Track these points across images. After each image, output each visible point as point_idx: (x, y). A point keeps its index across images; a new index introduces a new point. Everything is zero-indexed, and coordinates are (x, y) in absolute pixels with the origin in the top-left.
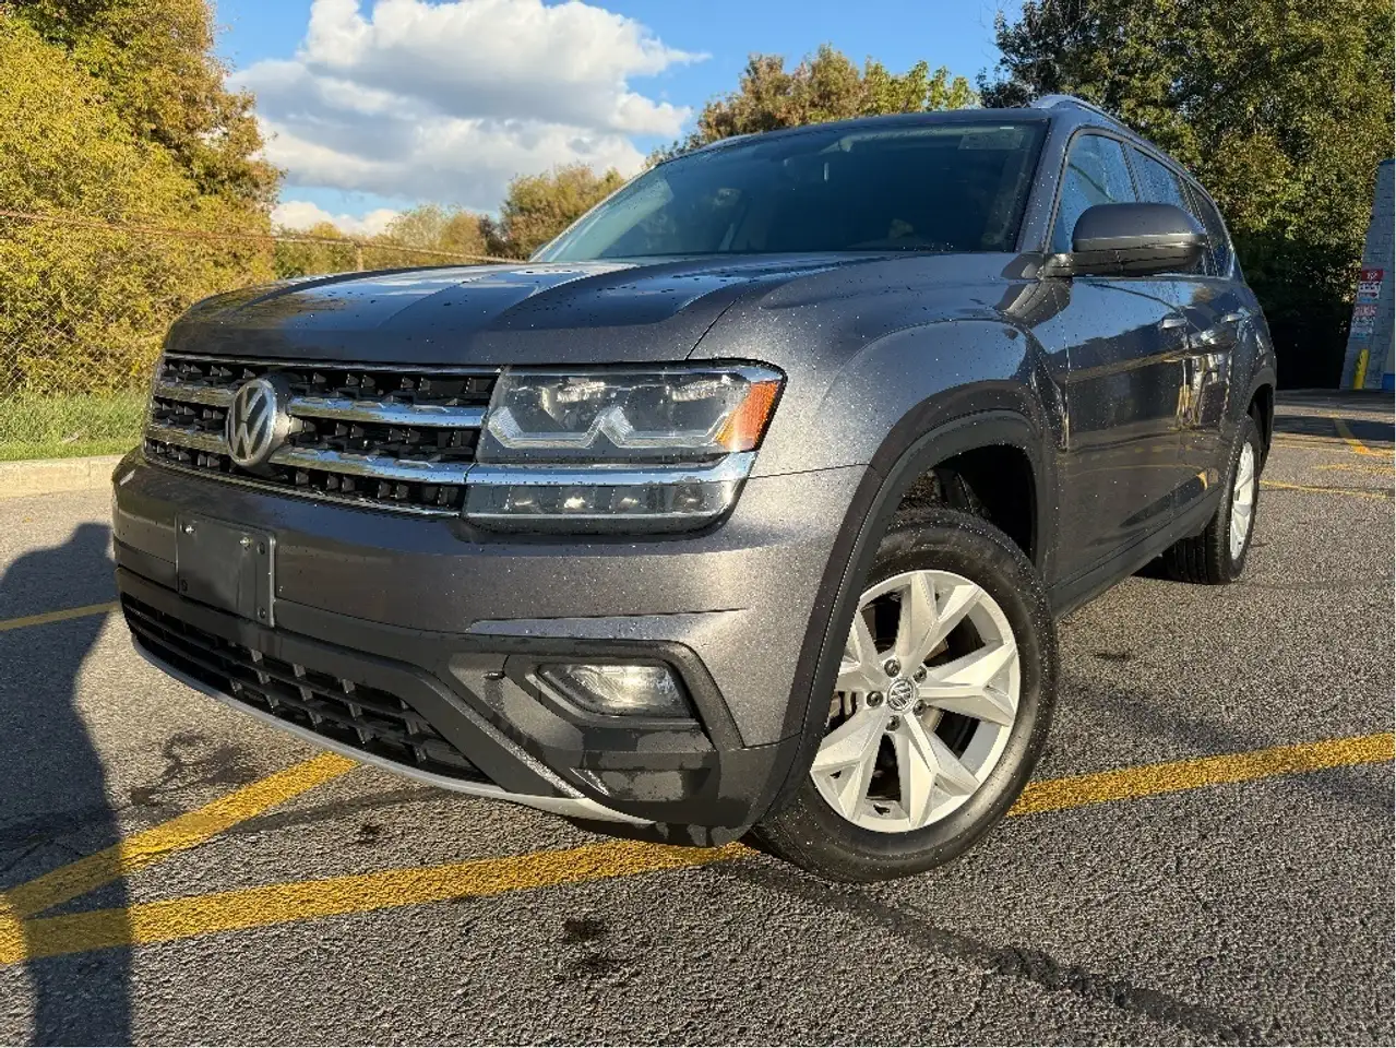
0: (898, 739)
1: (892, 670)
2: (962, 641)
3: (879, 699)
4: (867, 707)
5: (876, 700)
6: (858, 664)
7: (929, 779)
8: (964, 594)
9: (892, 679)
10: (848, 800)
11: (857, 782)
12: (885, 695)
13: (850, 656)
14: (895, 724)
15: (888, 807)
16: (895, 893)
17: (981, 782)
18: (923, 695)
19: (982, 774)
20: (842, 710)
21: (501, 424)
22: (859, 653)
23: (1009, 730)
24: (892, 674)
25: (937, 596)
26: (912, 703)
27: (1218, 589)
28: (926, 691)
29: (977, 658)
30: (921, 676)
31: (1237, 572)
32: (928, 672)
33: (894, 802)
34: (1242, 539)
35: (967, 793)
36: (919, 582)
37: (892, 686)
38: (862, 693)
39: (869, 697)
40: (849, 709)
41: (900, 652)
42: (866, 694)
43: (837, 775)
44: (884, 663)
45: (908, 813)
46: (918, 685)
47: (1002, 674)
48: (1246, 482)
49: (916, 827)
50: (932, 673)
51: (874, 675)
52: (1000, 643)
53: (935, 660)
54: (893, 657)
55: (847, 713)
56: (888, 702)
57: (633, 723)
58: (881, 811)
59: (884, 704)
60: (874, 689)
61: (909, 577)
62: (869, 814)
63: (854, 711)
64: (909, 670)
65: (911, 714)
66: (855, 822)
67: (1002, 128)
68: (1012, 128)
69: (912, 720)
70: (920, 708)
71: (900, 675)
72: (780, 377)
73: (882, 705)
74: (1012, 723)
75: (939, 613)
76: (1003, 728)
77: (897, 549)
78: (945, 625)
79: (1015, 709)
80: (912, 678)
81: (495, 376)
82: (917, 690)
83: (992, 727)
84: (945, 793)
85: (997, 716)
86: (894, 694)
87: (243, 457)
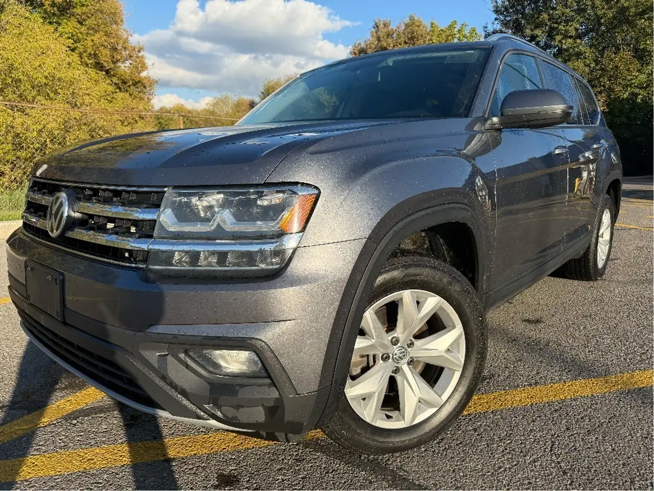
0: (399, 378)
1: (395, 342)
2: (434, 325)
3: (388, 357)
4: (381, 362)
5: (386, 358)
6: (374, 341)
7: (416, 400)
8: (432, 302)
9: (395, 347)
10: (370, 413)
11: (375, 402)
12: (391, 355)
13: (369, 336)
14: (397, 370)
15: (393, 415)
16: (395, 462)
17: (445, 400)
18: (411, 356)
19: (445, 397)
20: (368, 363)
21: (166, 218)
22: (374, 335)
23: (460, 373)
24: (395, 344)
25: (418, 303)
26: (406, 360)
27: (591, 283)
28: (414, 352)
29: (442, 335)
30: (411, 345)
31: (601, 275)
32: (415, 343)
33: (397, 411)
34: (604, 258)
35: (435, 407)
36: (407, 296)
37: (396, 350)
38: (378, 355)
39: (382, 357)
40: (371, 363)
41: (399, 332)
42: (380, 356)
43: (364, 399)
44: (390, 338)
45: (404, 417)
46: (409, 349)
47: (456, 342)
48: (607, 228)
49: (408, 426)
50: (418, 343)
51: (384, 346)
52: (454, 327)
53: (419, 336)
54: (395, 335)
55: (370, 365)
56: (393, 358)
57: (240, 381)
58: (388, 417)
59: (391, 360)
60: (384, 353)
61: (401, 293)
62: (384, 420)
63: (374, 365)
64: (404, 342)
65: (406, 365)
66: (373, 424)
67: (467, 52)
68: (472, 52)
70: (411, 361)
71: (399, 344)
72: (316, 192)
73: (389, 361)
74: (461, 369)
75: (419, 312)
76: (456, 372)
77: (393, 279)
78: (422, 319)
79: (463, 362)
80: (406, 346)
81: (164, 192)
82: (409, 353)
83: (451, 372)
84: (424, 407)
85: (453, 366)
86: (396, 354)
87: (52, 231)
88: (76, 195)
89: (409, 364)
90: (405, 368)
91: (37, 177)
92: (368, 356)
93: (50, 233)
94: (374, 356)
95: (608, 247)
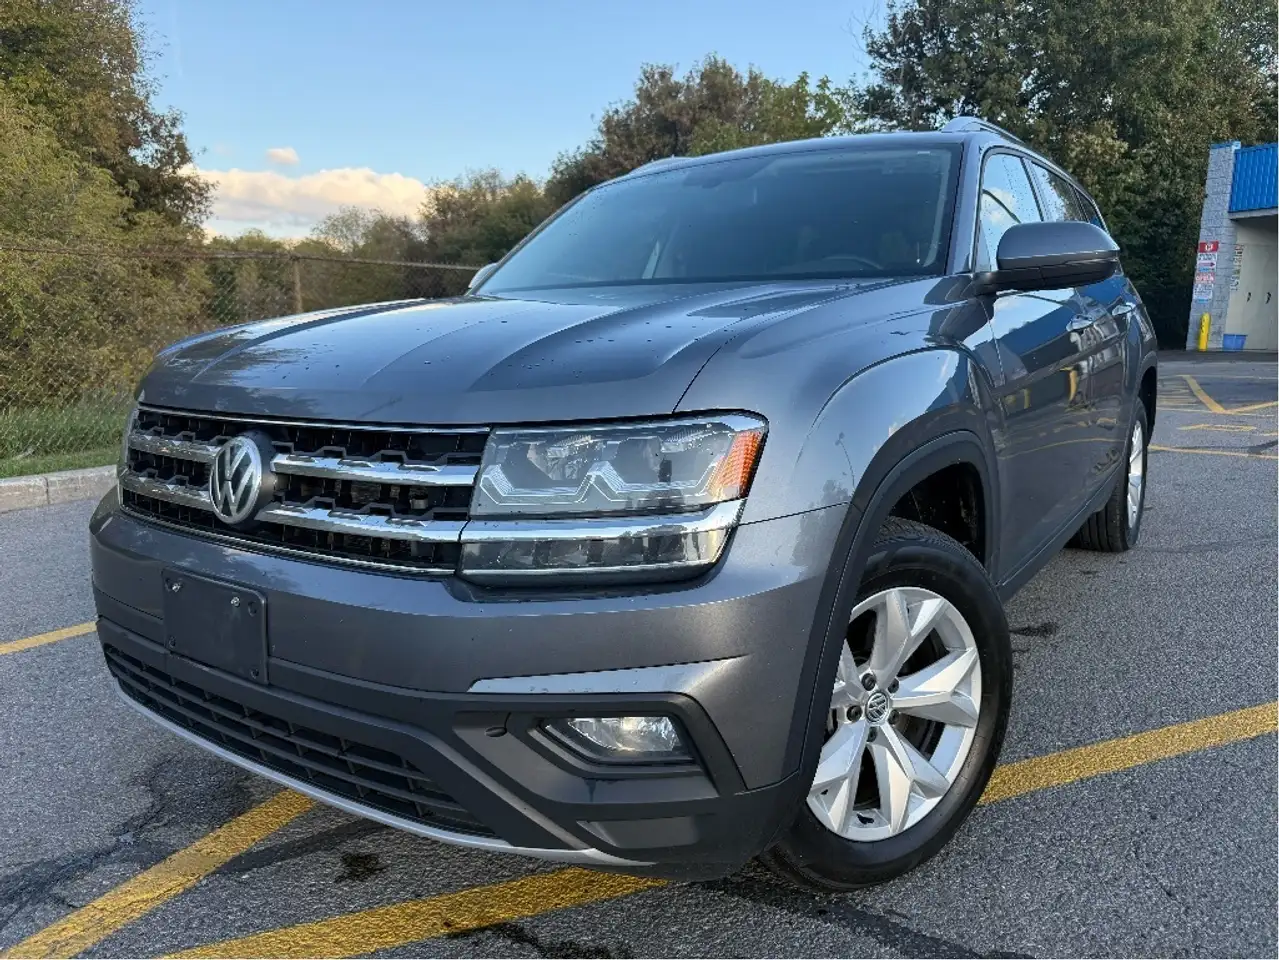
0: (876, 749)
1: (869, 682)
2: (929, 652)
3: (859, 713)
4: (847, 721)
5: (855, 714)
6: (845, 682)
7: (906, 785)
8: (931, 606)
9: (870, 693)
10: (834, 812)
11: (844, 795)
12: (863, 708)
14: (873, 735)
15: (873, 816)
16: (877, 900)
17: (951, 782)
18: (895, 706)
19: (951, 776)
20: (826, 728)
21: (494, 481)
22: (843, 672)
23: (973, 731)
24: (868, 688)
25: (909, 610)
26: (887, 714)
27: (1119, 557)
28: (900, 701)
29: (944, 666)
30: (894, 687)
31: (1134, 539)
32: (900, 684)
33: (875, 810)
34: (1135, 508)
35: (939, 795)
36: (893, 597)
37: (871, 698)
38: (842, 709)
39: (849, 712)
40: (831, 725)
41: (875, 665)
42: (846, 710)
43: (825, 793)
44: (861, 677)
45: (889, 820)
46: (892, 696)
47: (966, 679)
48: (1138, 455)
49: (897, 832)
50: (903, 683)
51: (853, 690)
52: (963, 648)
53: (906, 671)
54: (869, 671)
55: (830, 730)
56: (866, 715)
58: (864, 821)
59: (863, 718)
60: (853, 704)
61: (885, 595)
62: (858, 826)
63: (835, 728)
64: (883, 683)
65: (887, 724)
66: (844, 835)
69: (888, 731)
70: (894, 717)
71: (876, 687)
72: (761, 424)
73: (861, 718)
74: (976, 724)
75: (912, 627)
76: (967, 729)
78: (919, 635)
79: (978, 711)
80: (887, 690)
81: (485, 436)
82: (891, 701)
83: (958, 729)
84: (919, 797)
85: (959, 718)
86: (871, 706)
87: (229, 515)
88: (273, 442)
89: (891, 721)
93: (222, 517)
94: (835, 711)
95: (1140, 488)
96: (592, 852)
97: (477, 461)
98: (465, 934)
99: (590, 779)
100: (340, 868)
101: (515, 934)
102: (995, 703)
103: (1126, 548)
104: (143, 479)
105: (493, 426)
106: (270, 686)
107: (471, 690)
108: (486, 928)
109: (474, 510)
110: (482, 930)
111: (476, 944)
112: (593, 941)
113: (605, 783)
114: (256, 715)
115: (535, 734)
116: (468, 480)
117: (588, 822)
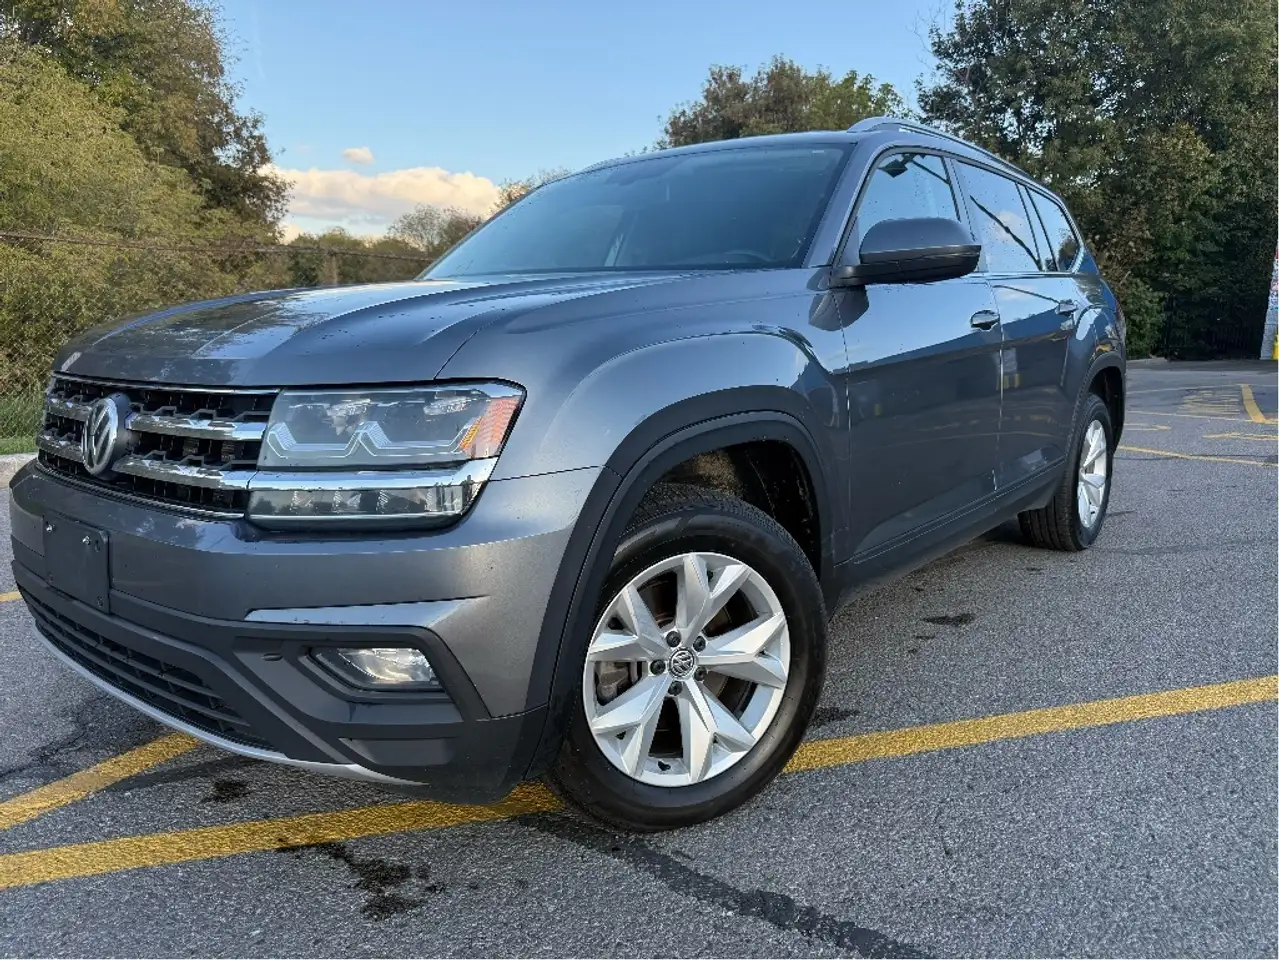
0: (680, 702)
1: (674, 640)
2: (737, 612)
3: (662, 667)
4: (651, 674)
5: (659, 667)
6: (636, 637)
7: (707, 738)
8: (733, 572)
9: (673, 649)
10: (628, 758)
11: (637, 743)
12: (666, 662)
13: (629, 630)
14: (677, 688)
15: (670, 763)
16: (670, 843)
17: (757, 739)
18: (702, 663)
19: (758, 733)
20: (629, 678)
21: (278, 436)
22: (636, 626)
23: (782, 692)
24: (673, 645)
25: (710, 574)
26: (692, 671)
28: (705, 658)
29: (752, 628)
30: (701, 646)
31: (1091, 540)
32: (707, 643)
33: (679, 759)
34: (1096, 509)
35: (743, 751)
36: (692, 563)
37: (673, 655)
38: (645, 662)
39: (652, 665)
40: (635, 675)
41: (682, 626)
42: (649, 664)
43: (621, 736)
44: (665, 635)
45: (689, 768)
46: (698, 653)
47: (774, 638)
48: (1098, 456)
49: (696, 782)
50: (712, 642)
51: (655, 647)
52: (770, 615)
53: (714, 630)
54: (675, 629)
55: (633, 679)
56: (670, 669)
58: (663, 767)
59: (666, 671)
60: (655, 659)
61: (681, 558)
62: (656, 772)
63: (639, 679)
64: (688, 641)
65: (692, 679)
66: (636, 777)
70: (700, 673)
71: (680, 645)
72: (520, 393)
73: (663, 672)
74: (784, 688)
75: (712, 589)
76: (776, 690)
77: (667, 535)
78: (717, 600)
79: (786, 674)
80: (693, 648)
81: (274, 396)
82: (697, 659)
83: (767, 690)
84: (723, 749)
85: (770, 680)
86: (675, 662)
87: (92, 465)
88: (131, 403)
89: (697, 677)
90: (691, 684)
91: (64, 374)
92: (628, 665)
93: (88, 467)
94: (640, 664)
95: (1102, 490)
96: (355, 767)
97: (265, 419)
98: (294, 849)
99: (353, 702)
100: (211, 791)
101: (336, 851)
102: (804, 666)
103: (1080, 549)
104: (63, 443)
105: (282, 387)
106: (111, 614)
107: (247, 619)
108: (313, 845)
109: (261, 462)
110: (309, 846)
111: (298, 857)
112: (400, 861)
113: (365, 707)
114: (107, 642)
115: (304, 660)
116: (255, 435)
117: (351, 739)
